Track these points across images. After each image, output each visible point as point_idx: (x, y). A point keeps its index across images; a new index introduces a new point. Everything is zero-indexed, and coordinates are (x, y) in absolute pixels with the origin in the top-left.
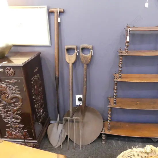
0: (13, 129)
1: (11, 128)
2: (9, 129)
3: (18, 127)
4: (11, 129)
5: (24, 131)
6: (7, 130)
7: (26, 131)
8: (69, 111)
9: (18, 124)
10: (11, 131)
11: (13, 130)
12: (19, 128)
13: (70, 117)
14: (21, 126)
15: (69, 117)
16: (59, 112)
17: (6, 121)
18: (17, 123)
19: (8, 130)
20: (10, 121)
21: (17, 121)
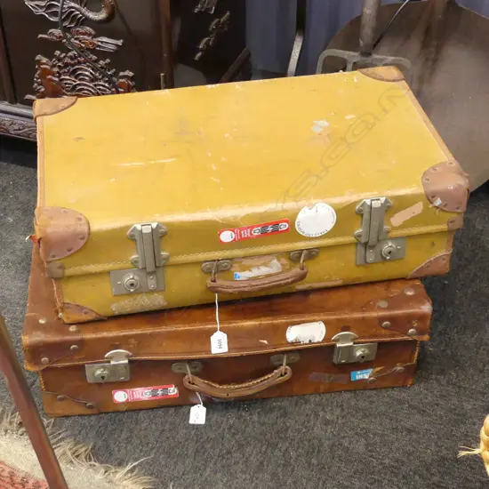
0: (67, 60)
1: (57, 53)
2: (50, 56)
3: (93, 51)
4: (59, 60)
5: (121, 74)
6: (39, 62)
7: (131, 74)
8: (359, 19)
9: (93, 32)
10: (56, 70)
11: (66, 65)
12: (94, 57)
13: (356, 54)
14: (109, 43)
15: (352, 53)
16: (301, 26)
17: (41, 12)
18: (88, 29)
19: (44, 60)
20: (55, 14)
21: (91, 15)
